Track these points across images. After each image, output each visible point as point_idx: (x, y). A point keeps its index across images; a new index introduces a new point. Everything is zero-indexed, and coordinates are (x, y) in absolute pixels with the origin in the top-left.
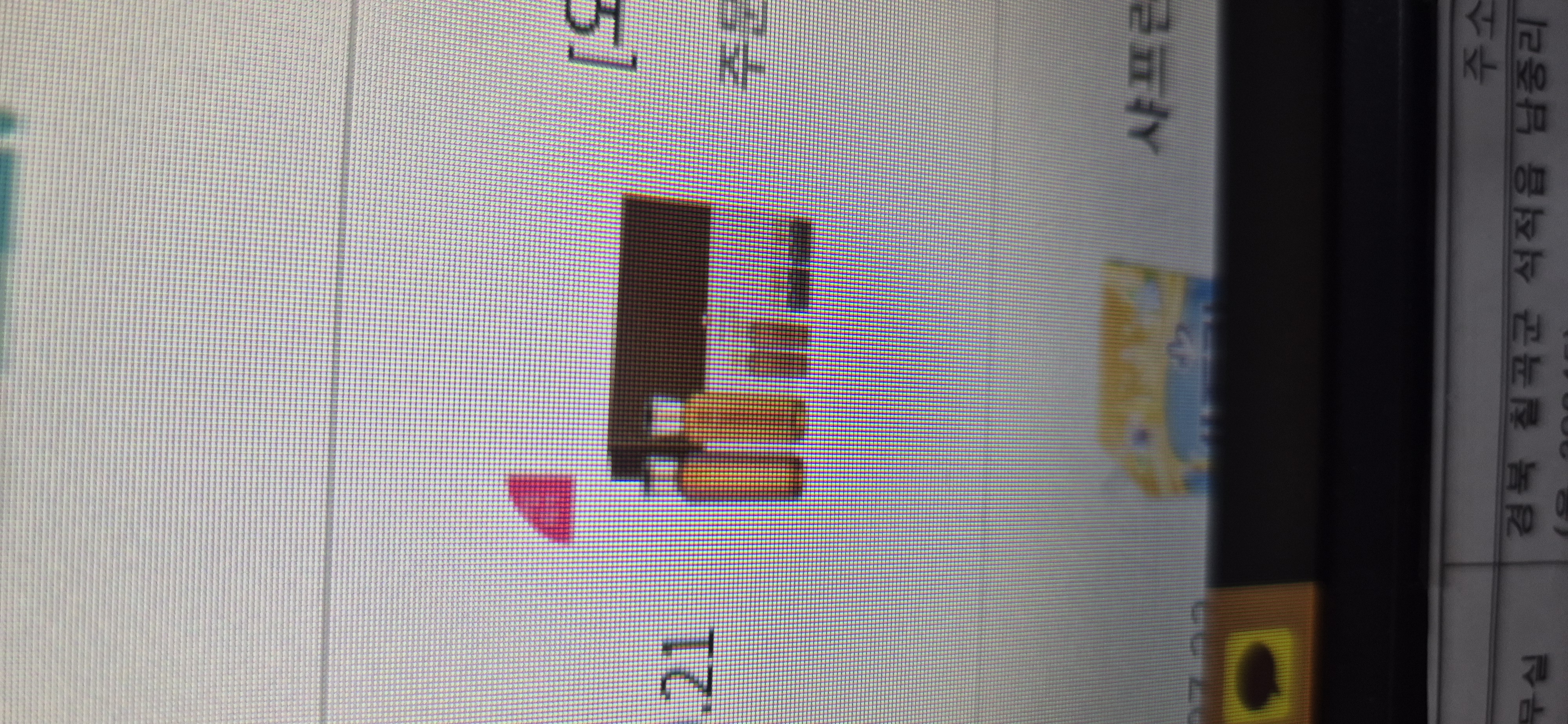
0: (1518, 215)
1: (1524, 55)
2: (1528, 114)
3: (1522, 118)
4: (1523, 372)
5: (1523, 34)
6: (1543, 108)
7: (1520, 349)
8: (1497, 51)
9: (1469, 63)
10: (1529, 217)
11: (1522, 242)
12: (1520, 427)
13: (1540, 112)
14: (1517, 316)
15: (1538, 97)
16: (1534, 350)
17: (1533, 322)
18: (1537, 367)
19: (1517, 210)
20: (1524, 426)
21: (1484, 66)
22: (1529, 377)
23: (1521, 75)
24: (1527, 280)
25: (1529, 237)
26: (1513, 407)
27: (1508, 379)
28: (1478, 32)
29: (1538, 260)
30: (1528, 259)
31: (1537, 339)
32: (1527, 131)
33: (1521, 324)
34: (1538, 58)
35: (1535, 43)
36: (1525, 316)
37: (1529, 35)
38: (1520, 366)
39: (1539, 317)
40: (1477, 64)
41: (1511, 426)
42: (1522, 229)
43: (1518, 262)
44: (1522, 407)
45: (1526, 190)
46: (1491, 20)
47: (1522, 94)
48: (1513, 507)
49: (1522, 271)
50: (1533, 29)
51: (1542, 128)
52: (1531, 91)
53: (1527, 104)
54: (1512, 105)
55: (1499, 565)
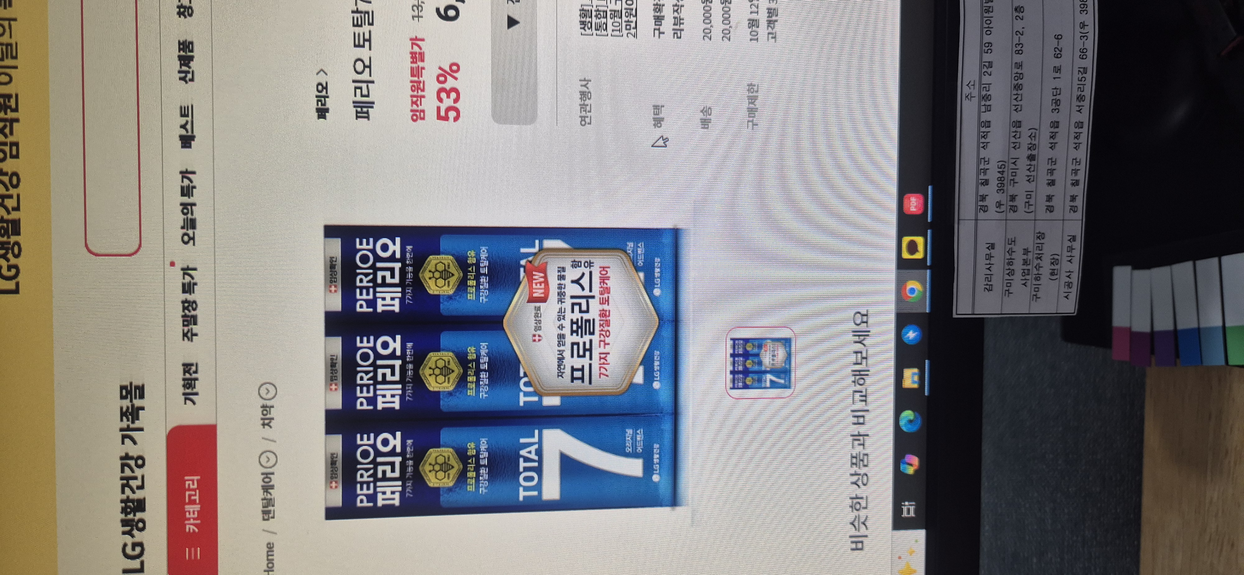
0: (982, 133)
1: (984, 93)
2: (985, 108)
3: (983, 109)
4: (984, 172)
5: (984, 87)
6: (990, 105)
7: (982, 167)
8: (975, 93)
9: (967, 97)
10: (985, 133)
11: (983, 140)
12: (983, 186)
13: (989, 107)
14: (981, 159)
15: (988, 103)
16: (987, 167)
17: (987, 160)
18: (987, 171)
19: (982, 132)
20: (984, 186)
21: (971, 97)
22: (985, 173)
23: (983, 98)
24: (985, 149)
25: (985, 138)
26: (980, 181)
27: (978, 174)
28: (970, 89)
29: (988, 144)
30: (985, 144)
31: (988, 164)
32: (985, 112)
33: (983, 160)
34: (988, 93)
35: (988, 89)
36: (984, 158)
37: (985, 87)
38: (983, 171)
39: (989, 159)
40: (969, 97)
41: (980, 186)
42: (984, 137)
43: (982, 145)
44: (983, 181)
45: (984, 127)
46: (974, 85)
47: (983, 103)
48: (981, 206)
49: (983, 147)
50: (987, 86)
51: (990, 111)
52: (986, 101)
53: (985, 105)
54: (980, 106)
55: (976, 220)
